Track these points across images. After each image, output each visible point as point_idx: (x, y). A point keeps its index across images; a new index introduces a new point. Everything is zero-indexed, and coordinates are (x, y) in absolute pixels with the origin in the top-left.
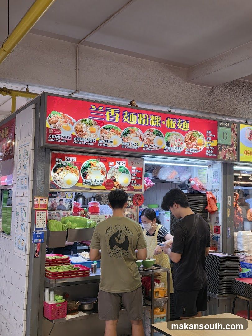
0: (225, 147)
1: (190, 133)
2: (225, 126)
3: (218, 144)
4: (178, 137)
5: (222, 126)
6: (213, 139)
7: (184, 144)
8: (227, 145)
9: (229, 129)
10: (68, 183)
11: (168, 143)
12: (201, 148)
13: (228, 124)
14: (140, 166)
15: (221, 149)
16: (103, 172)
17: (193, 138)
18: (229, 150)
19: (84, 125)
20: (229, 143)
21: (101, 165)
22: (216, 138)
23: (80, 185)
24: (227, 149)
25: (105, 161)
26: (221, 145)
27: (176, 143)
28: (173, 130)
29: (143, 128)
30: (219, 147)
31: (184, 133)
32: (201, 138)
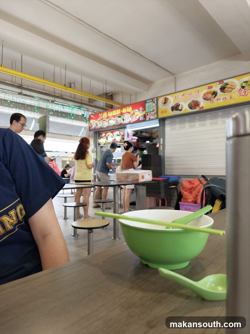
0: (150, 113)
1: (132, 113)
2: (150, 102)
3: (146, 113)
4: (127, 116)
5: (148, 103)
6: (143, 111)
7: (130, 118)
8: (151, 112)
9: (152, 103)
10: (103, 143)
11: (123, 120)
12: (138, 117)
13: (151, 101)
14: (124, 132)
15: (148, 115)
16: (112, 137)
17: (134, 113)
18: (152, 114)
19: (98, 121)
20: (152, 110)
21: (111, 134)
22: (145, 110)
23: (106, 143)
24: (151, 114)
25: (112, 132)
26: (148, 112)
27: (127, 119)
28: (126, 113)
29: (114, 116)
30: (146, 114)
31: (129, 113)
32: (137, 113)
